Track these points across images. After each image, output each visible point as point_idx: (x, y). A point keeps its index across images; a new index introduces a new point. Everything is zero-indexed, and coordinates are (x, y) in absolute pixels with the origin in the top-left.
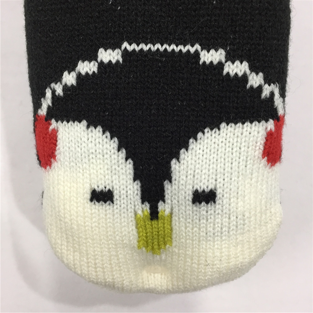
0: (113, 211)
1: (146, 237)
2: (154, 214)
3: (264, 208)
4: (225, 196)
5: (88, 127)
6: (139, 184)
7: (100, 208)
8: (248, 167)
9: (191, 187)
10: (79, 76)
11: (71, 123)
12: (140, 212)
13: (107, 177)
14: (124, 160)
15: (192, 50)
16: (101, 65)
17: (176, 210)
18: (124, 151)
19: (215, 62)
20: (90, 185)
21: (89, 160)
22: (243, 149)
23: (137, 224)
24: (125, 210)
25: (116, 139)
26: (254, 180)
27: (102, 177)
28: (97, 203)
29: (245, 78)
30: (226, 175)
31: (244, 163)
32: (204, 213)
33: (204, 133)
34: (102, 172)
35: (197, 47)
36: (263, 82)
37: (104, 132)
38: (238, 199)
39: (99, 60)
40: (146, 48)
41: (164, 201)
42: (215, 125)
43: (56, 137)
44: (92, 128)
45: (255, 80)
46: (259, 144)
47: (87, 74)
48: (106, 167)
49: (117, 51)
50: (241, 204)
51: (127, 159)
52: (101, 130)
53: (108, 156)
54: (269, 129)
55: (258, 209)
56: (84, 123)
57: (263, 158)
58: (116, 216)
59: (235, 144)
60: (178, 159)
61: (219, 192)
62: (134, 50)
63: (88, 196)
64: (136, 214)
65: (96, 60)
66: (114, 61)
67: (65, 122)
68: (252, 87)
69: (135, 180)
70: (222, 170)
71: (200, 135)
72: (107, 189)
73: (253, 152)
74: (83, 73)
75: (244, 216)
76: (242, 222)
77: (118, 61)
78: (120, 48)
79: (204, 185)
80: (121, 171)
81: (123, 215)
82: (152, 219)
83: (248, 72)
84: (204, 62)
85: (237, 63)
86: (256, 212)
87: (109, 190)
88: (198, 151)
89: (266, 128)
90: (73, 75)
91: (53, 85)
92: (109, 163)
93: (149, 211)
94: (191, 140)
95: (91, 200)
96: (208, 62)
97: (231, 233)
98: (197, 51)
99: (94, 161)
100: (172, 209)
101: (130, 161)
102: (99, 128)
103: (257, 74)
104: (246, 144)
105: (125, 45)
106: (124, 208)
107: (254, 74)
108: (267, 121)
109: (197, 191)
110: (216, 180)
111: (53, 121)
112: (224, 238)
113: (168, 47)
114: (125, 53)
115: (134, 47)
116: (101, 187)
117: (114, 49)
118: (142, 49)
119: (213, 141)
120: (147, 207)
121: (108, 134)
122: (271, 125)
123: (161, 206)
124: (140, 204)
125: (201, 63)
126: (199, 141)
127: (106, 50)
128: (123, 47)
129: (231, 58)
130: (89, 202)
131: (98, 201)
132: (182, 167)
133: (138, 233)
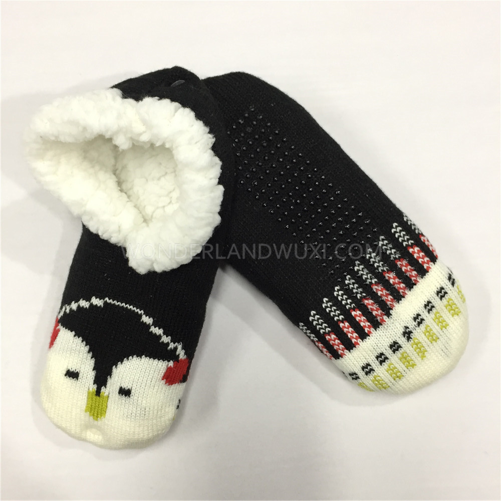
0: (76, 384)
1: (91, 406)
2: (98, 393)
3: (160, 408)
4: (136, 395)
5: (75, 336)
6: (95, 372)
7: (70, 381)
8: (152, 382)
9: (119, 384)
10: (79, 306)
11: (67, 329)
12: (91, 389)
13: (78, 364)
14: (90, 358)
15: (140, 312)
16: (91, 305)
17: (110, 395)
18: (91, 353)
19: (148, 323)
20: (68, 366)
21: (71, 353)
22: (151, 372)
23: (88, 396)
24: (83, 386)
25: (88, 346)
26: (155, 390)
27: (76, 364)
28: (68, 377)
29: (160, 337)
30: (139, 383)
31: (150, 380)
32: (124, 401)
33: (133, 357)
34: (76, 361)
35: (142, 312)
36: (170, 342)
37: (82, 341)
38: (143, 398)
39: (91, 302)
40: (117, 304)
41: (106, 387)
42: (139, 355)
43: (58, 334)
44: (77, 337)
45: (165, 339)
46: (161, 372)
47: (83, 307)
48: (79, 359)
49: (102, 300)
50: (144, 402)
51: (92, 358)
52: (81, 339)
53: (82, 353)
54: (169, 366)
55: (156, 408)
56: (73, 333)
57: (163, 379)
58: (77, 388)
59: (148, 368)
60: (116, 366)
61: (133, 391)
62: (111, 303)
63: (65, 372)
64: (89, 389)
65: (90, 302)
66: (99, 305)
67: (64, 328)
68: (163, 342)
69: (93, 370)
70: (137, 381)
71: (130, 357)
72: (76, 371)
73: (157, 375)
74: (81, 306)
75: (145, 409)
76: (144, 412)
77: (101, 306)
78: (104, 300)
79: (126, 386)
80: (87, 363)
81: (81, 388)
82: (96, 395)
83: (162, 334)
84: (143, 321)
85: (157, 328)
86: (154, 409)
87: (77, 372)
88: (128, 366)
89: (168, 365)
90: (76, 304)
91: (66, 305)
92: (81, 357)
93: (96, 389)
94: (125, 359)
95: (66, 375)
96: (144, 322)
97: (137, 418)
98: (141, 314)
99: (73, 354)
100: (109, 394)
101: (93, 359)
102: (81, 338)
103: (167, 337)
104: (154, 370)
105: (107, 299)
106: (83, 384)
107: (165, 336)
108: (169, 361)
109: (121, 387)
110: (132, 385)
111: (60, 324)
112: (132, 420)
113: (128, 306)
114: (105, 303)
115: (111, 301)
116: (73, 370)
117: (100, 299)
118: (114, 304)
119: (137, 363)
120: (95, 387)
121: (84, 343)
122: (171, 364)
123: (103, 389)
124: (92, 384)
125: (141, 321)
126: (129, 361)
127: (96, 298)
128: (105, 300)
129: (155, 324)
130: (64, 376)
131: (70, 377)
132: (117, 372)
133: (87, 401)
